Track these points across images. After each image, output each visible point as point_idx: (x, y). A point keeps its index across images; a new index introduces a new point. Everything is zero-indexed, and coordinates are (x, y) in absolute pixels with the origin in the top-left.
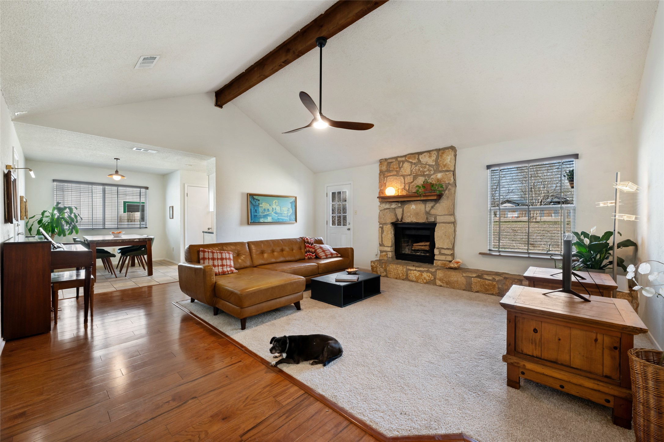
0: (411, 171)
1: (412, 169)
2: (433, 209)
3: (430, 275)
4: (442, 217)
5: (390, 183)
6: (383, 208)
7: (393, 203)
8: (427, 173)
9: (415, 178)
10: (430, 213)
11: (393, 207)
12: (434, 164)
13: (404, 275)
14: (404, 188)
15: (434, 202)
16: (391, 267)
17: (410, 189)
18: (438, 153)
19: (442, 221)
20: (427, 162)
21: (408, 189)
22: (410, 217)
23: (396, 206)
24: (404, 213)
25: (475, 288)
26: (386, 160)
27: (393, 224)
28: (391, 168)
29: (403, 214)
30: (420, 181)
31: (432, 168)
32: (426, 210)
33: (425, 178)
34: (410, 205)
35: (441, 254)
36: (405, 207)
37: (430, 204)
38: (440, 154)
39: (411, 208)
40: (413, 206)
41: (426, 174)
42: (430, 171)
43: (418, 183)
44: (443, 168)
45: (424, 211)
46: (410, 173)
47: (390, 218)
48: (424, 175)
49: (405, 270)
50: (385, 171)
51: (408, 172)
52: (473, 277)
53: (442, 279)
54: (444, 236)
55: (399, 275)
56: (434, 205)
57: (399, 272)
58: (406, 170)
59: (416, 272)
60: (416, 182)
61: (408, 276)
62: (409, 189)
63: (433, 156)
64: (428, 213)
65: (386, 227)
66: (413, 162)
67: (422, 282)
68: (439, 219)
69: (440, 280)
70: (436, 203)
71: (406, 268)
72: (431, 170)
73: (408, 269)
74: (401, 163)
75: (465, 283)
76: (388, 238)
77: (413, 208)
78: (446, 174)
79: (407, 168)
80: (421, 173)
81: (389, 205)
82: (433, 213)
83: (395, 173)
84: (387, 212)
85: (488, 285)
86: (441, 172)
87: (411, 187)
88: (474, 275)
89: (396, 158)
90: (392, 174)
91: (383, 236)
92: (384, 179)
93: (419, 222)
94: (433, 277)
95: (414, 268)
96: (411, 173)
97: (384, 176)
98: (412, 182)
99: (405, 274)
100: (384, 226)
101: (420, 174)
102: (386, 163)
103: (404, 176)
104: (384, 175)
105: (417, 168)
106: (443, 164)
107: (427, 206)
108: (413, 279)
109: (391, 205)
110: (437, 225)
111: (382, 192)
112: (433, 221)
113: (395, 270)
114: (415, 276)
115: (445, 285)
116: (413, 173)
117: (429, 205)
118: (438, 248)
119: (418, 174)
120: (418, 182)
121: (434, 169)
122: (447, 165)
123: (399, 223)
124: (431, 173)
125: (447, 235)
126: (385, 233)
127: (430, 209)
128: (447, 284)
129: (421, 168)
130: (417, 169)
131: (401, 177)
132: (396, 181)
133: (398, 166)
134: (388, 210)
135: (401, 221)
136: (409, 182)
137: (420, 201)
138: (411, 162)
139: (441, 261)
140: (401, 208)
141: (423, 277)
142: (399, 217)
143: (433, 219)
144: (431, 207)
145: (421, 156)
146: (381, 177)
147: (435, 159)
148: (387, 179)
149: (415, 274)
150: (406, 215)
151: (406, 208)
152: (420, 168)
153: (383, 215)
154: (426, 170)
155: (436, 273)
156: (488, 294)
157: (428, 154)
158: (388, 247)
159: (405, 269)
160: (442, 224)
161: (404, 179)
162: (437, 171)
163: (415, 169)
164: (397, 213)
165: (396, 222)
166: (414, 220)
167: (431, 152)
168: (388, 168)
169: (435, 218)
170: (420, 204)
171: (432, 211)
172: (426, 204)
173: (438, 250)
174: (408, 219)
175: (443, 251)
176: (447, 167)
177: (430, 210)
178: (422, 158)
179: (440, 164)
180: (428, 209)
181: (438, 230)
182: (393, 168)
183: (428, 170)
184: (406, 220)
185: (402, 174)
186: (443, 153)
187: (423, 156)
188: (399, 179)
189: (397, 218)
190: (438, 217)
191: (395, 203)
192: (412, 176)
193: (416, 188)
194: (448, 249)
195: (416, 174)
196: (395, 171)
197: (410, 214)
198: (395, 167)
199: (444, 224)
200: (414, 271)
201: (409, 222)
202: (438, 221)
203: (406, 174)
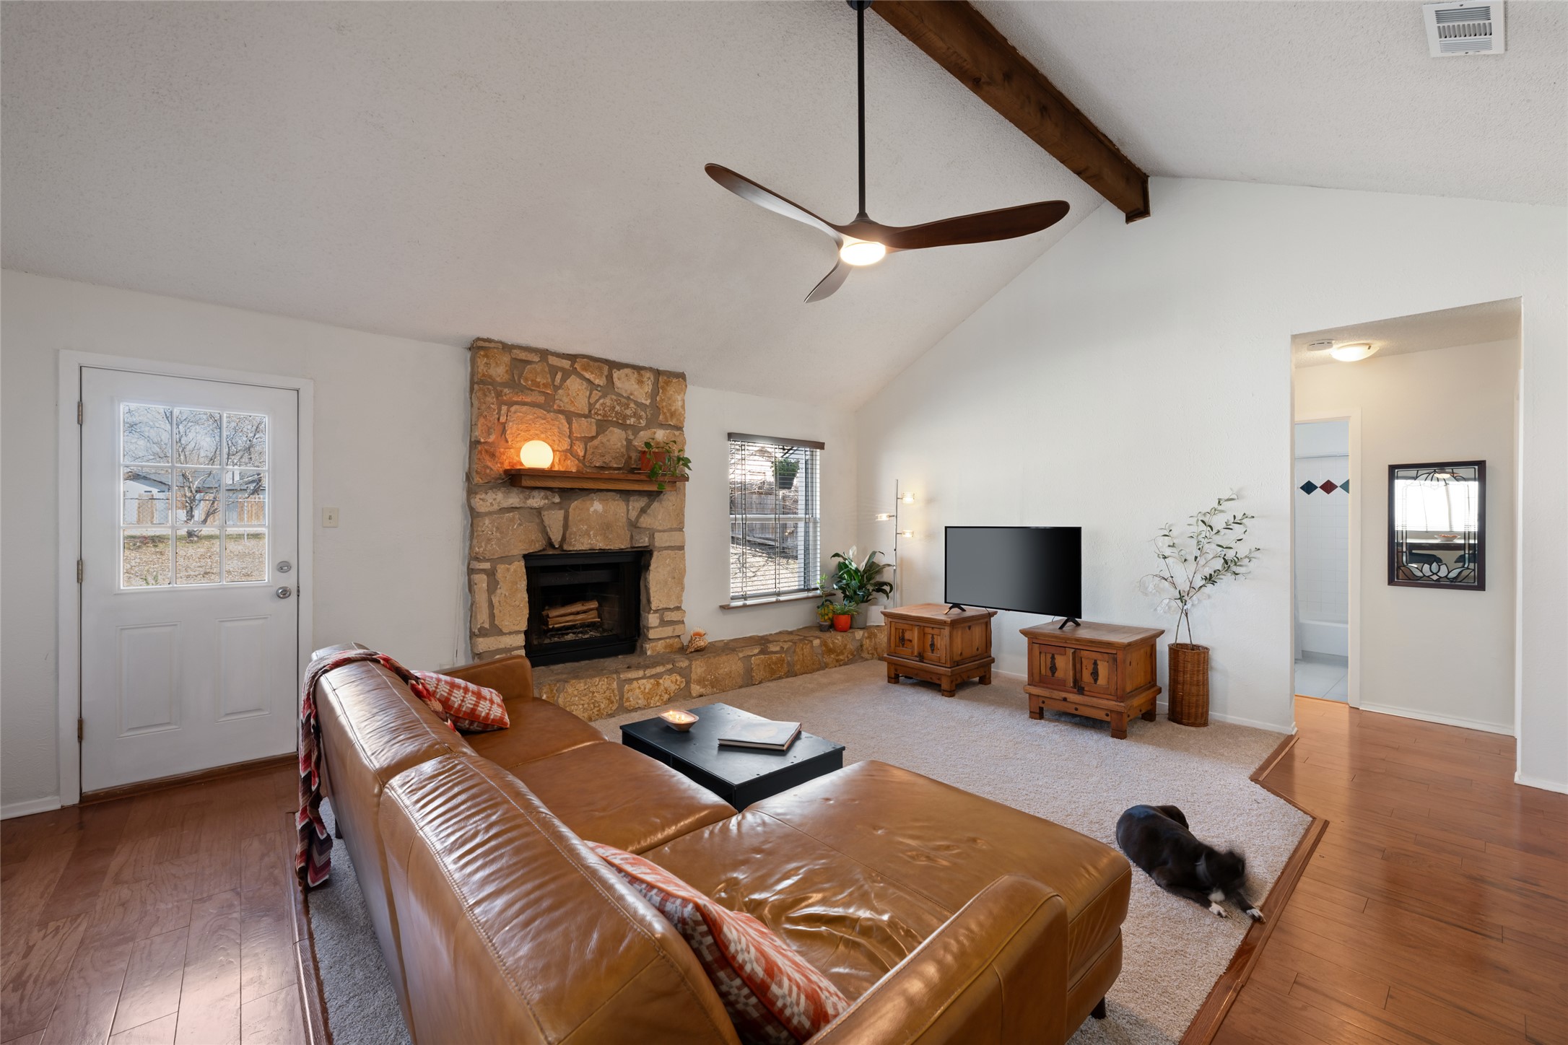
0: (591, 406)
1: (592, 401)
2: (644, 515)
3: (678, 678)
4: (666, 534)
5: (523, 427)
6: (496, 507)
7: (535, 493)
8: (631, 421)
9: (602, 426)
10: (638, 525)
11: (536, 505)
12: (648, 402)
13: (612, 702)
14: (570, 451)
15: (646, 498)
16: (570, 690)
17: (589, 456)
18: (656, 383)
19: (667, 544)
20: (631, 394)
21: (581, 454)
22: (589, 535)
23: (546, 501)
24: (570, 523)
25: (758, 675)
26: (506, 348)
27: (526, 557)
28: (526, 380)
29: (566, 526)
30: (615, 439)
31: (643, 413)
32: (629, 516)
33: (626, 433)
34: (589, 502)
35: (664, 623)
36: (574, 505)
37: (637, 501)
38: (661, 384)
39: (592, 509)
40: (597, 506)
41: (630, 425)
42: (638, 420)
43: (608, 443)
44: (669, 418)
45: (625, 520)
46: (587, 412)
47: (523, 540)
48: (624, 426)
49: (615, 685)
50: (505, 385)
51: (581, 405)
52: (754, 655)
53: (704, 679)
54: (670, 579)
55: (599, 706)
56: (648, 506)
57: (598, 697)
58: (574, 397)
59: (644, 681)
60: (604, 440)
61: (622, 700)
62: (584, 457)
63: (646, 383)
64: (633, 525)
65: (508, 570)
66: (597, 382)
67: (658, 704)
68: (661, 540)
69: (700, 682)
70: (653, 501)
71: (619, 678)
72: (640, 417)
73: (626, 680)
74: (559, 376)
75: (742, 672)
76: (517, 603)
77: (595, 511)
78: (675, 435)
79: (576, 393)
80: (617, 419)
81: (521, 496)
82: (644, 526)
83: (541, 399)
84: (512, 520)
85: (775, 663)
86: (662, 426)
87: (592, 450)
88: (756, 651)
89: (544, 354)
90: (528, 399)
91: (495, 600)
92: (500, 410)
93: (612, 548)
94: (684, 680)
95: (641, 673)
96: (590, 411)
97: (497, 398)
98: (593, 438)
99: (617, 698)
100: (501, 568)
101: (615, 419)
102: (506, 359)
103: (569, 416)
104: (499, 395)
105: (608, 401)
106: (669, 410)
107: (630, 507)
108: (640, 702)
109: (527, 499)
110: (655, 554)
111: (492, 450)
112: (645, 545)
113: (586, 695)
114: (643, 693)
115: (709, 690)
116: (596, 413)
117: (637, 504)
118: (656, 611)
119: (610, 419)
120: (608, 441)
121: (647, 416)
122: (677, 413)
123: (551, 553)
124: (640, 423)
125: (676, 576)
126: (503, 590)
127: (637, 514)
128: (712, 687)
129: (618, 404)
130: (608, 404)
131: (560, 416)
132: (542, 424)
133: (550, 380)
134: (516, 515)
135: (561, 546)
136: (585, 437)
137: (614, 493)
138: (589, 381)
139: (663, 641)
140: (560, 509)
141: (662, 688)
142: (556, 538)
143: (647, 539)
144: (639, 510)
145: (618, 372)
146: (489, 399)
147: (650, 391)
148: (508, 411)
149: (642, 687)
150: (574, 530)
151: (574, 510)
152: (615, 403)
153: (497, 528)
154: (628, 412)
155: (691, 668)
156: (775, 679)
157: (636, 375)
158: (517, 632)
159: (615, 683)
160: (666, 551)
161: (570, 423)
162: (653, 423)
163: (602, 404)
164: (546, 523)
165: (544, 550)
166: (600, 544)
167: (642, 372)
168: (516, 378)
169: (652, 537)
170: (614, 500)
171: (642, 520)
172: (628, 501)
173: (657, 615)
174: (583, 540)
175: (670, 616)
176: (677, 420)
177: (639, 517)
178: (619, 379)
179: (663, 407)
180: (633, 515)
181: (657, 567)
182: (532, 381)
183: (635, 415)
184: (574, 546)
185: (560, 407)
186: (667, 383)
187: (623, 376)
188: (552, 420)
189: (550, 539)
190: (657, 535)
191: (542, 494)
192: (593, 420)
193: (604, 456)
194: (678, 608)
195: (603, 416)
196: (539, 392)
197: (586, 527)
198: (538, 380)
199: (670, 552)
200: (639, 682)
201: (583, 549)
202: (657, 544)
203: (576, 411)
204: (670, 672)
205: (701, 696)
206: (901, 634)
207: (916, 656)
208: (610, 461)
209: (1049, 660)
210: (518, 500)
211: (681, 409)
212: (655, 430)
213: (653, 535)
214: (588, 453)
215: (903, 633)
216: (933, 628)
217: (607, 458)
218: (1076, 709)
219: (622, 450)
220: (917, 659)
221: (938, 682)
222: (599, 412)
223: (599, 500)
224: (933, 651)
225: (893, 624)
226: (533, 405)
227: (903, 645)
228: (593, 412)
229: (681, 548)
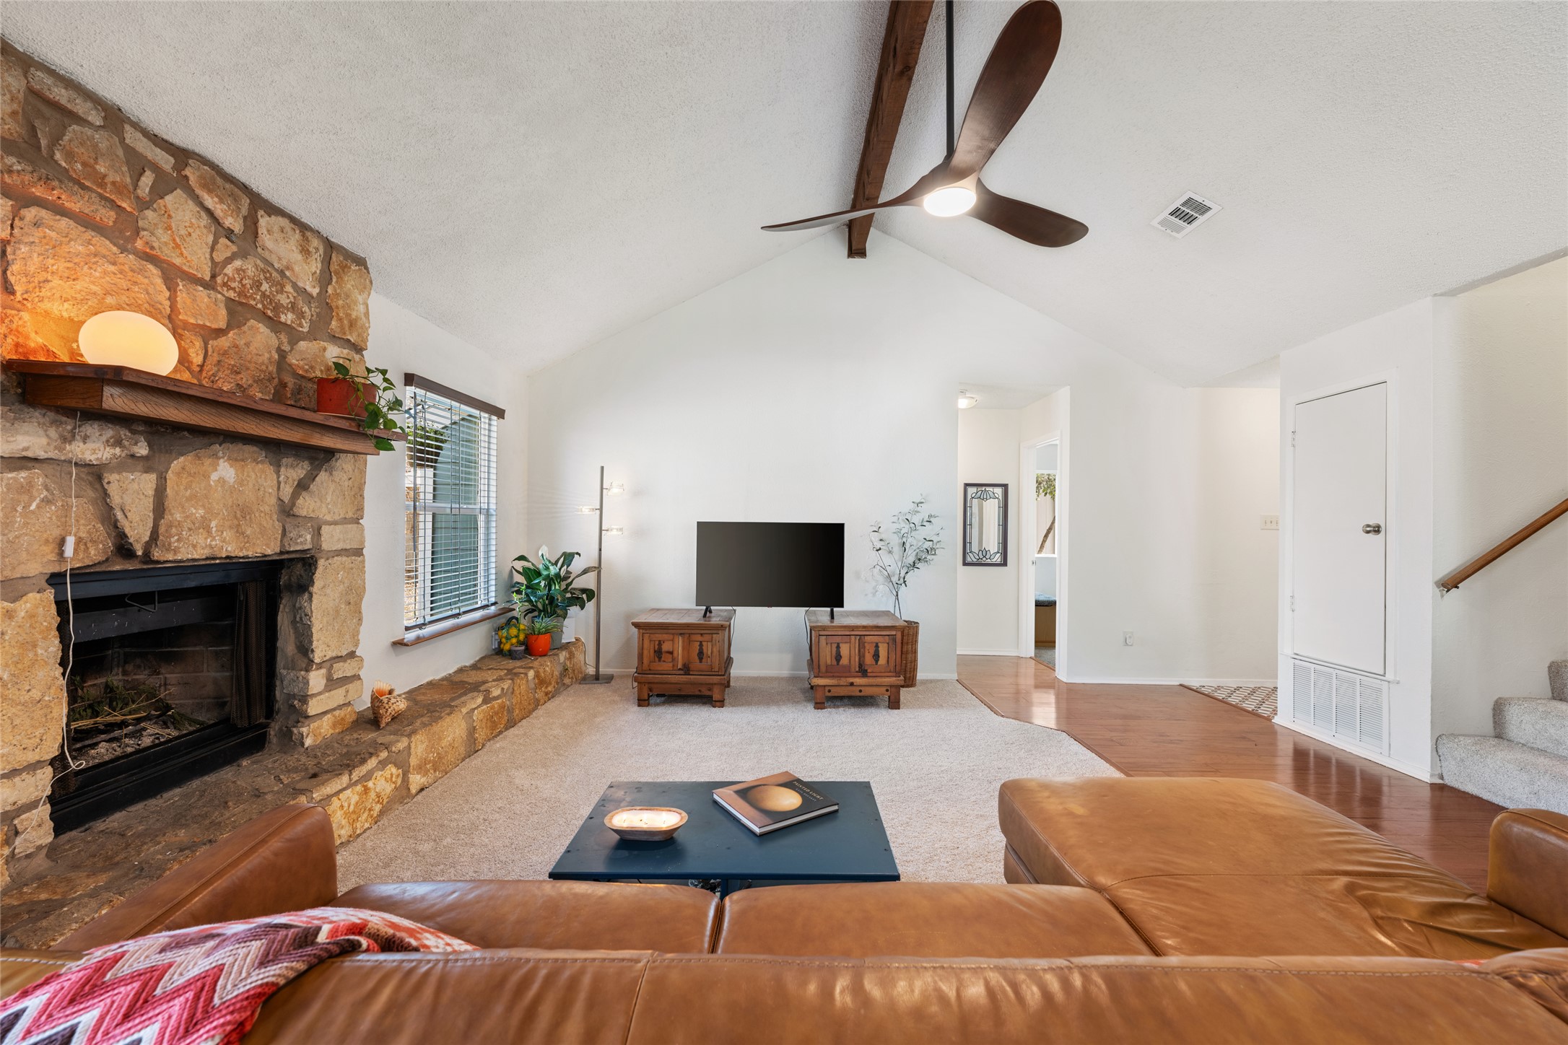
0: (216, 266)
1: (218, 257)
2: (304, 494)
3: (394, 770)
4: (339, 528)
7: (92, 429)
8: (288, 318)
9: (237, 313)
10: (295, 511)
12: (315, 291)
15: (306, 462)
17: (210, 368)
18: (327, 261)
19: (340, 546)
20: (288, 268)
22: (209, 531)
23: (118, 451)
24: (170, 503)
25: (480, 736)
27: (55, 580)
28: (69, 156)
29: (160, 508)
30: (259, 343)
31: (307, 310)
32: (281, 493)
33: (278, 337)
34: (208, 462)
35: (332, 683)
36: (176, 464)
37: (292, 467)
38: (334, 267)
39: (214, 476)
40: (225, 470)
41: (285, 324)
42: (298, 318)
43: (246, 349)
44: (347, 329)
45: (273, 501)
46: (207, 276)
48: (275, 324)
50: (11, 148)
51: (196, 258)
53: (425, 762)
54: (343, 606)
56: (312, 477)
58: (181, 237)
60: (240, 342)
62: (202, 366)
63: (312, 257)
64: (287, 511)
65: (6, 613)
66: (227, 222)
67: (367, 825)
68: (332, 538)
69: (421, 768)
70: (322, 469)
72: (302, 315)
74: (147, 179)
76: (36, 694)
77: (222, 481)
78: (353, 358)
79: (184, 228)
80: (264, 306)
81: (53, 432)
82: (304, 513)
83: (105, 215)
84: (24, 488)
86: (334, 339)
87: (216, 358)
88: (480, 700)
89: (115, 118)
90: (73, 205)
94: (400, 771)
95: (345, 780)
96: (213, 276)
98: (219, 333)
101: (260, 306)
103: (172, 275)
105: (247, 267)
106: (348, 315)
107: (283, 476)
109: (67, 439)
110: (321, 563)
112: (306, 547)
114: (346, 814)
115: (431, 776)
116: (225, 284)
117: (294, 471)
118: (321, 665)
119: (253, 303)
120: (247, 345)
121: (312, 315)
122: (357, 323)
123: (117, 568)
124: (301, 325)
125: (351, 600)
127: (291, 490)
128: (435, 771)
129: (266, 278)
130: (250, 273)
131: (150, 266)
133: (127, 180)
134: (38, 477)
135: (147, 554)
136: (203, 327)
137: (257, 448)
138: (210, 215)
139: (329, 716)
141: (372, 795)
142: (138, 533)
143: (309, 537)
144: (296, 483)
145: (268, 218)
147: (318, 272)
148: (16, 214)
149: (346, 805)
150: (178, 516)
151: (178, 474)
152: (262, 276)
154: (283, 300)
156: (496, 736)
157: (298, 235)
158: (41, 763)
160: (339, 558)
161: (171, 288)
162: (321, 329)
163: (238, 270)
164: (116, 499)
165: (105, 562)
166: (229, 546)
167: (308, 234)
168: (44, 142)
169: (317, 532)
170: (255, 461)
171: (300, 501)
172: (279, 462)
174: (193, 539)
175: (342, 670)
176: (357, 333)
177: (295, 496)
178: (267, 232)
179: (337, 307)
180: (287, 491)
181: (324, 587)
182: (84, 164)
183: (293, 307)
184: (176, 551)
185: (152, 248)
186: (344, 268)
187: (276, 229)
188: (132, 270)
189: (122, 536)
190: (325, 530)
191: (109, 432)
192: (219, 296)
193: (239, 373)
194: (352, 655)
195: (239, 294)
196: (102, 197)
197: (201, 512)
198: (101, 169)
199: (344, 558)
200: (341, 796)
201: (196, 556)
202: (325, 546)
203: (185, 268)
204: (383, 764)
205: (422, 790)
206: (657, 647)
207: (680, 669)
208: (250, 386)
209: (834, 649)
210: (44, 441)
211: (364, 318)
212: (325, 344)
213: (319, 528)
214: (208, 362)
215: (660, 644)
216: (702, 634)
217: (245, 379)
218: (860, 691)
219: (270, 368)
220: (682, 672)
221: (708, 693)
222: (233, 285)
223: (229, 459)
224: (701, 659)
225: (646, 636)
226: (86, 222)
227: (660, 659)
228: (219, 279)
229: (358, 552)
